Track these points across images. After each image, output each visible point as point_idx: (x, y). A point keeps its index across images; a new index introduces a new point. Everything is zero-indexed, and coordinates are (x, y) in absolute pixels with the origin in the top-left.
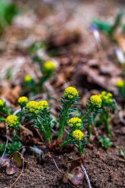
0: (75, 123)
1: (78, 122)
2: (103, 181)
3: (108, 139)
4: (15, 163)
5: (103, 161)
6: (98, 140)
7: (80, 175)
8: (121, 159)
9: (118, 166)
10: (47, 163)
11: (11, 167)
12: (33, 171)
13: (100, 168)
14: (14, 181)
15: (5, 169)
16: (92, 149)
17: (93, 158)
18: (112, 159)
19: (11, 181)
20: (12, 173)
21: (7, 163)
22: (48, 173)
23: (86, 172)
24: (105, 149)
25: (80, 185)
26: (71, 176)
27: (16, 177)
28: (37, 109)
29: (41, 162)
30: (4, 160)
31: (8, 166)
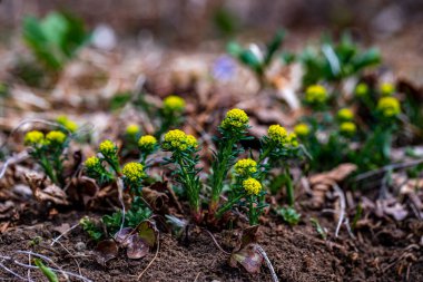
0: (247, 168)
1: (251, 166)
2: (293, 268)
3: (292, 212)
4: (142, 241)
5: (290, 240)
6: (275, 213)
7: (256, 258)
8: (317, 240)
9: (315, 250)
10: (195, 242)
11: (135, 248)
12: (173, 255)
13: (285, 250)
14: (144, 268)
15: (126, 253)
16: (267, 225)
17: (272, 236)
18: (304, 238)
19: (139, 268)
20: (138, 256)
21: (128, 241)
22: (200, 257)
23: (265, 254)
24: (289, 225)
25: (256, 273)
26: (241, 258)
27: (148, 262)
28: (184, 143)
29: (185, 242)
30: (123, 237)
31: (130, 246)
